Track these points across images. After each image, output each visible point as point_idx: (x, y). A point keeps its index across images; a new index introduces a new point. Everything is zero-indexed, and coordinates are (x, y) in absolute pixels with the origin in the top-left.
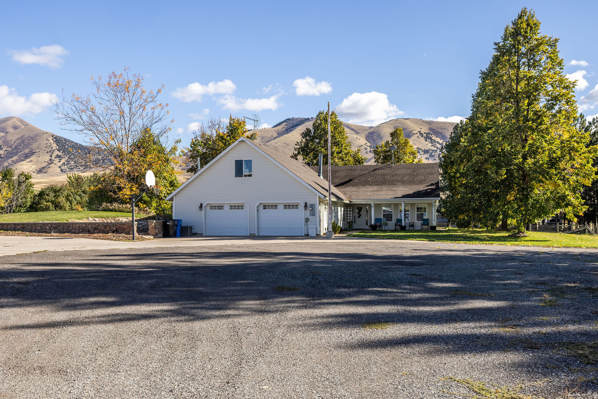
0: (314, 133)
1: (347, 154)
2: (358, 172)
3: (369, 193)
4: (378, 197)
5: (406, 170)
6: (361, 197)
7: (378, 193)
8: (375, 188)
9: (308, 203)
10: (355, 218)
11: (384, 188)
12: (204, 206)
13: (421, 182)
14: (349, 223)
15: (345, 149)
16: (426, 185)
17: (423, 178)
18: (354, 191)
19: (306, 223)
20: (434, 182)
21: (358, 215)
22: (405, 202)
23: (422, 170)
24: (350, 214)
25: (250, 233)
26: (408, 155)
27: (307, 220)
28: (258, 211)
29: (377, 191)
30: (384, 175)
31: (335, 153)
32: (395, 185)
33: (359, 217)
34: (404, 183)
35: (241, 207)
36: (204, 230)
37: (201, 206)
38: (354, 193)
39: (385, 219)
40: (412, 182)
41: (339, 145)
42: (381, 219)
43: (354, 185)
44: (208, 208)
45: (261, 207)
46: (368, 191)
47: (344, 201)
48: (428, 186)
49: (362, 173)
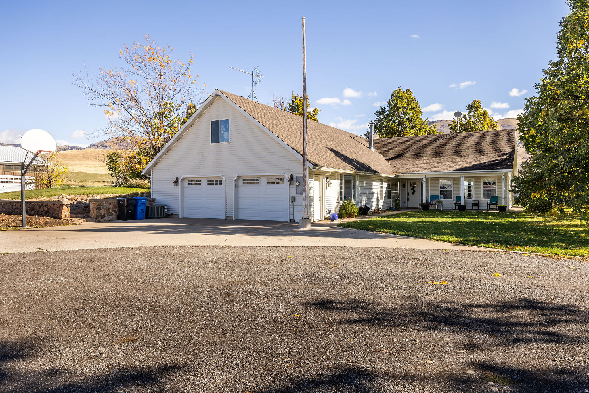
0: (389, 110)
1: (422, 129)
2: (417, 143)
3: (422, 166)
4: (432, 169)
5: (473, 139)
6: (411, 170)
7: (433, 165)
8: (431, 160)
9: (294, 175)
10: (408, 195)
11: (444, 159)
12: (180, 180)
13: (491, 152)
14: (396, 200)
15: (418, 124)
16: (496, 155)
17: (494, 146)
18: (406, 164)
19: (291, 204)
20: (507, 152)
21: (412, 191)
22: (465, 176)
23: (493, 137)
24: (397, 190)
25: (228, 216)
26: (487, 127)
27: (293, 199)
28: (236, 186)
29: (434, 163)
30: (446, 145)
31: (407, 128)
32: (457, 156)
33: (413, 194)
34: (468, 153)
35: (219, 182)
36: (180, 210)
37: (176, 181)
38: (405, 166)
39: (442, 196)
40: (481, 152)
41: (411, 120)
42: (438, 196)
43: (408, 158)
44: (186, 183)
45: (241, 182)
46: (422, 164)
47: (381, 175)
48: (499, 156)
49: (421, 144)
